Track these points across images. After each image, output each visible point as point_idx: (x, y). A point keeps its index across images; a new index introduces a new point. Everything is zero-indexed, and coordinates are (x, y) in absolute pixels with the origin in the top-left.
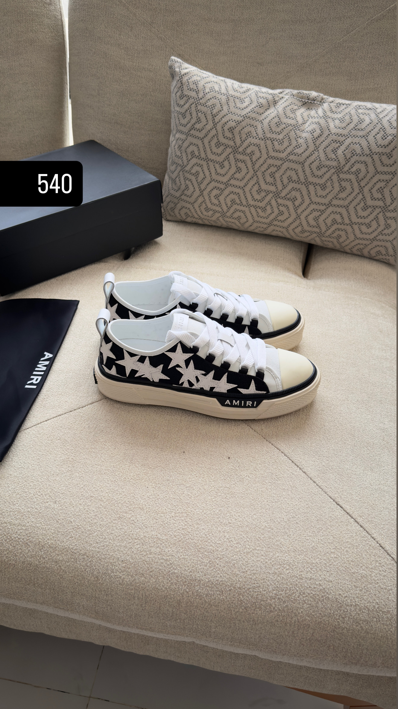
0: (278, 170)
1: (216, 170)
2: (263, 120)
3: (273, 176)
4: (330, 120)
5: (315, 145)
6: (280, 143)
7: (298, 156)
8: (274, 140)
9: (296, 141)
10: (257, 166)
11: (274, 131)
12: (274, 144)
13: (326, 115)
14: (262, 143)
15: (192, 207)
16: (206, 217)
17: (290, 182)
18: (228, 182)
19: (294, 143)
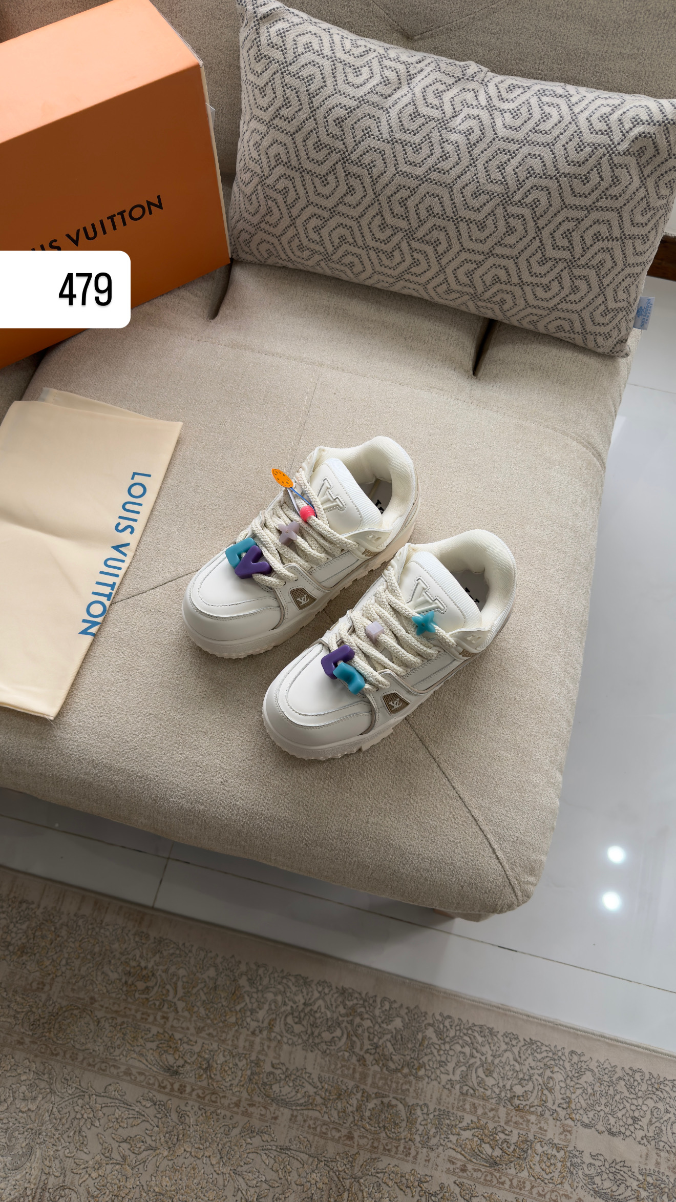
0: (412, 195)
1: (315, 187)
2: (390, 108)
3: (405, 205)
4: (497, 114)
5: (471, 156)
6: (415, 149)
7: (444, 173)
8: (406, 144)
9: (442, 148)
10: (379, 187)
11: (406, 129)
12: (407, 151)
13: (492, 105)
14: (387, 148)
15: (278, 243)
16: (299, 260)
17: (430, 215)
18: (335, 209)
19: (438, 152)
